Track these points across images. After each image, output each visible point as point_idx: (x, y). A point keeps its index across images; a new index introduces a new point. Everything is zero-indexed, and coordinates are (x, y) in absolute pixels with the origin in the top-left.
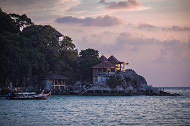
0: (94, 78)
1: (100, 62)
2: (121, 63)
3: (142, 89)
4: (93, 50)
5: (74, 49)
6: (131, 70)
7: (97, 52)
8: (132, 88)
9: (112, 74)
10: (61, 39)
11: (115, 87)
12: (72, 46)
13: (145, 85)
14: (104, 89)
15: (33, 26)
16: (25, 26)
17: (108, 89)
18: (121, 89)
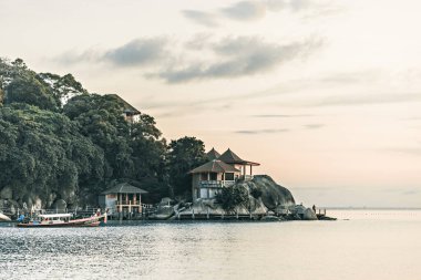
0: (195, 192)
1: (207, 161)
2: (244, 163)
3: (284, 212)
4: (192, 140)
5: (160, 139)
6: (265, 176)
7: (201, 143)
8: (263, 209)
9: (226, 184)
10: (136, 118)
11: (232, 208)
12: (157, 133)
13: (291, 204)
14: (213, 212)
15: (85, 93)
16: (71, 95)
17: (219, 211)
18: (245, 211)
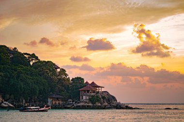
0: (81, 97)
1: (85, 86)
2: (99, 87)
3: (114, 105)
4: (80, 78)
5: (67, 77)
6: (106, 92)
7: (83, 79)
8: (106, 104)
9: (93, 94)
10: (59, 70)
11: (95, 103)
12: (66, 75)
13: (115, 102)
14: (87, 104)
15: (40, 61)
16: (34, 61)
17: (90, 104)
18: (99, 105)
